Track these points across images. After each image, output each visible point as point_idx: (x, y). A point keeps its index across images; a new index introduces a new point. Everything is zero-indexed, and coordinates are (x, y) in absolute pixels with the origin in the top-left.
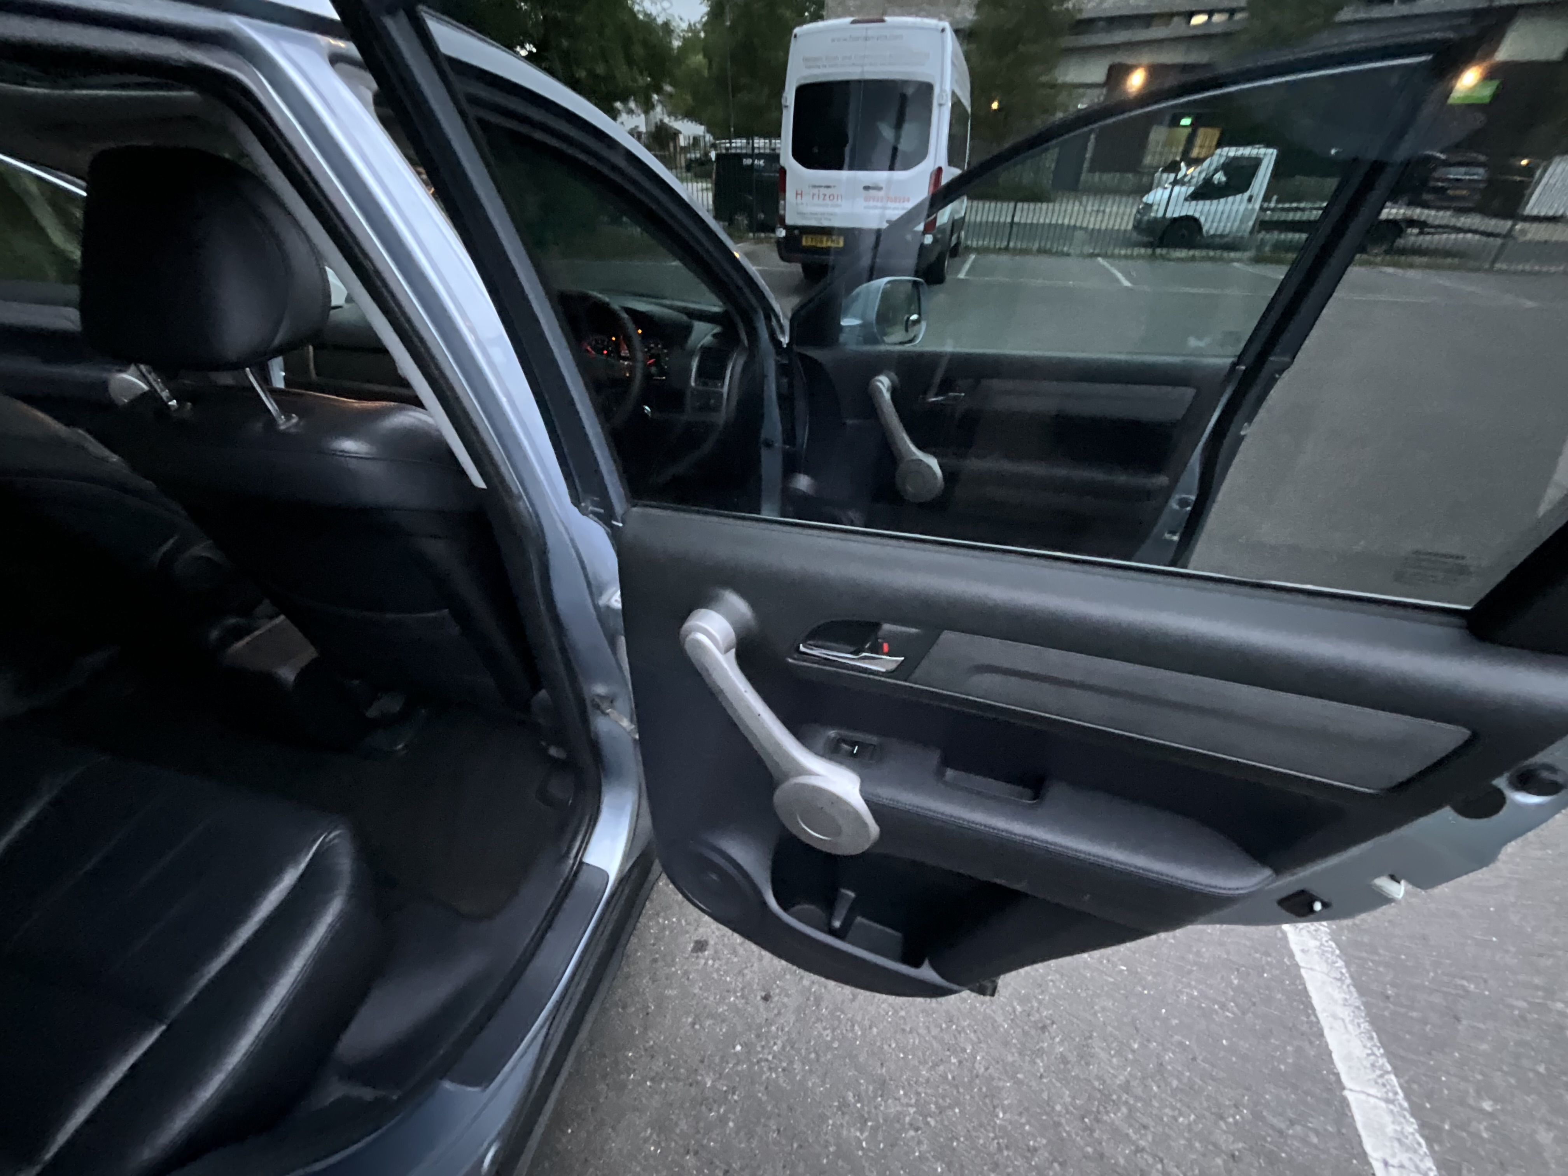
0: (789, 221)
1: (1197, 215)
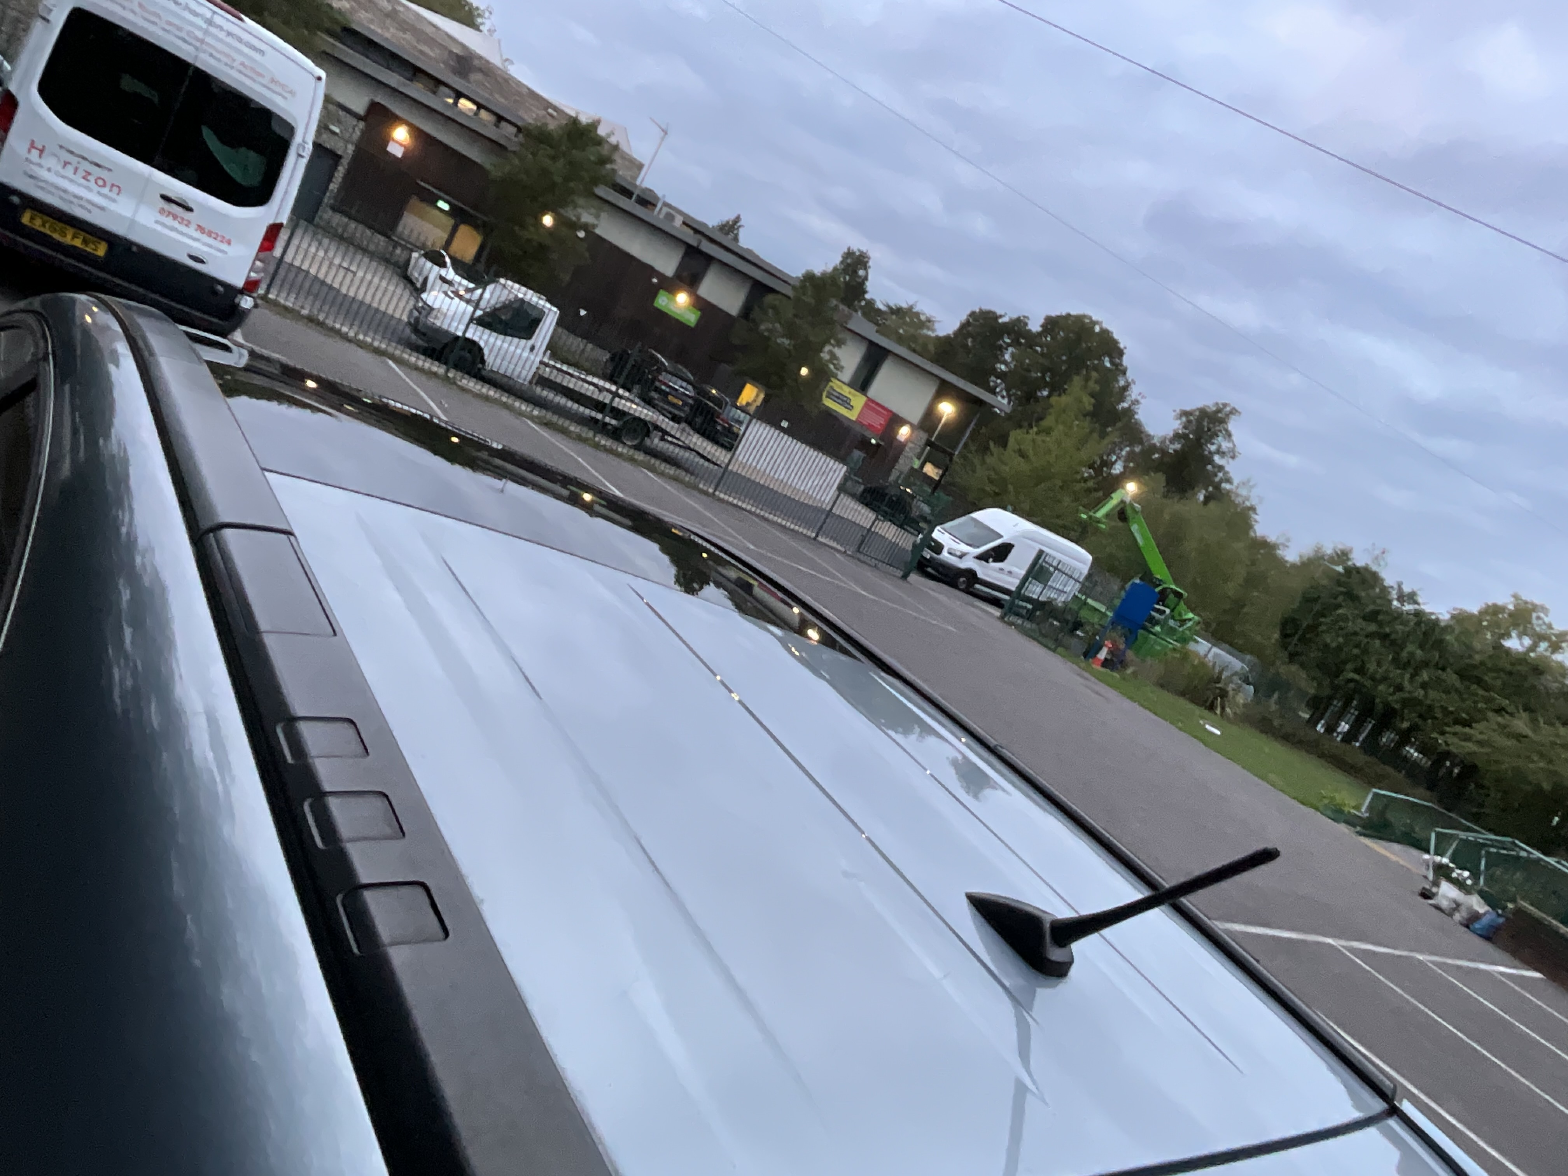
1: (482, 344)
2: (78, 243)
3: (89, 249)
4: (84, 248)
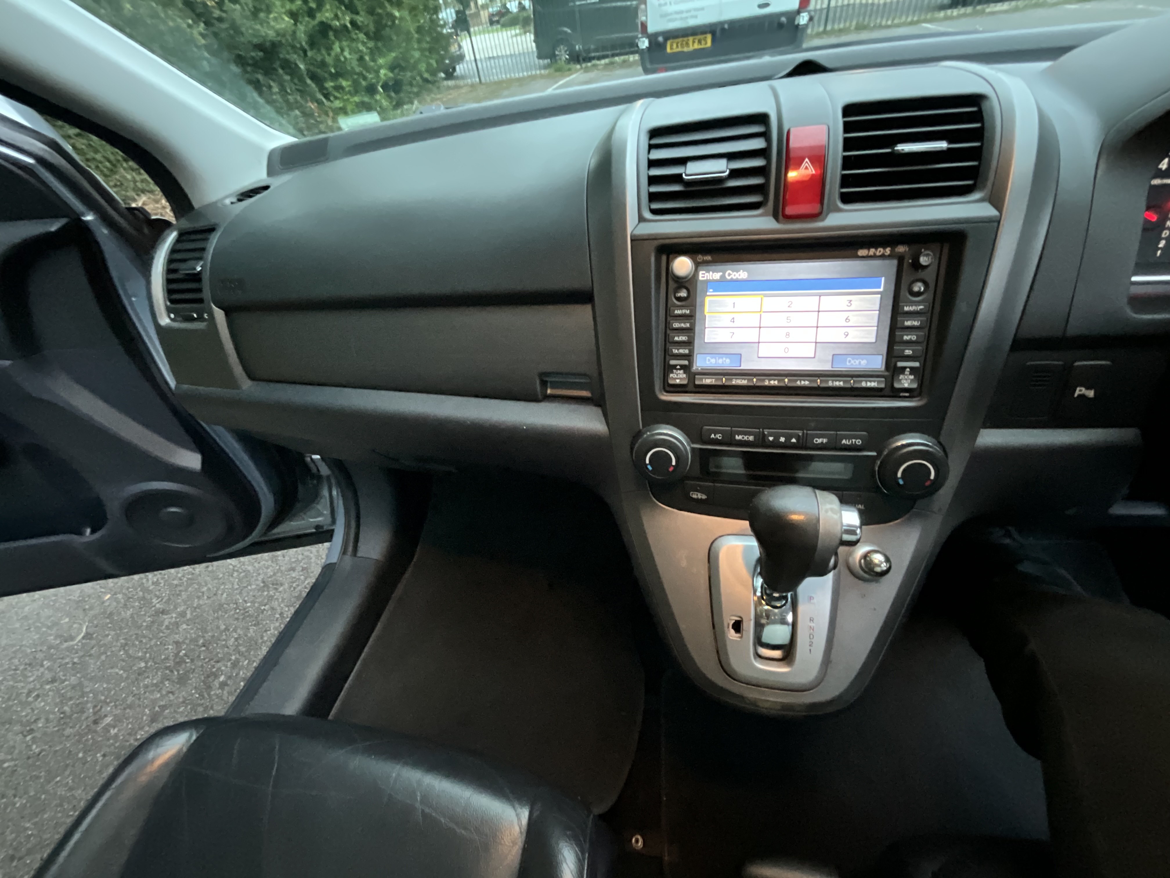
0: (651, 29)
2: (696, 46)
3: (702, 46)
4: (700, 47)
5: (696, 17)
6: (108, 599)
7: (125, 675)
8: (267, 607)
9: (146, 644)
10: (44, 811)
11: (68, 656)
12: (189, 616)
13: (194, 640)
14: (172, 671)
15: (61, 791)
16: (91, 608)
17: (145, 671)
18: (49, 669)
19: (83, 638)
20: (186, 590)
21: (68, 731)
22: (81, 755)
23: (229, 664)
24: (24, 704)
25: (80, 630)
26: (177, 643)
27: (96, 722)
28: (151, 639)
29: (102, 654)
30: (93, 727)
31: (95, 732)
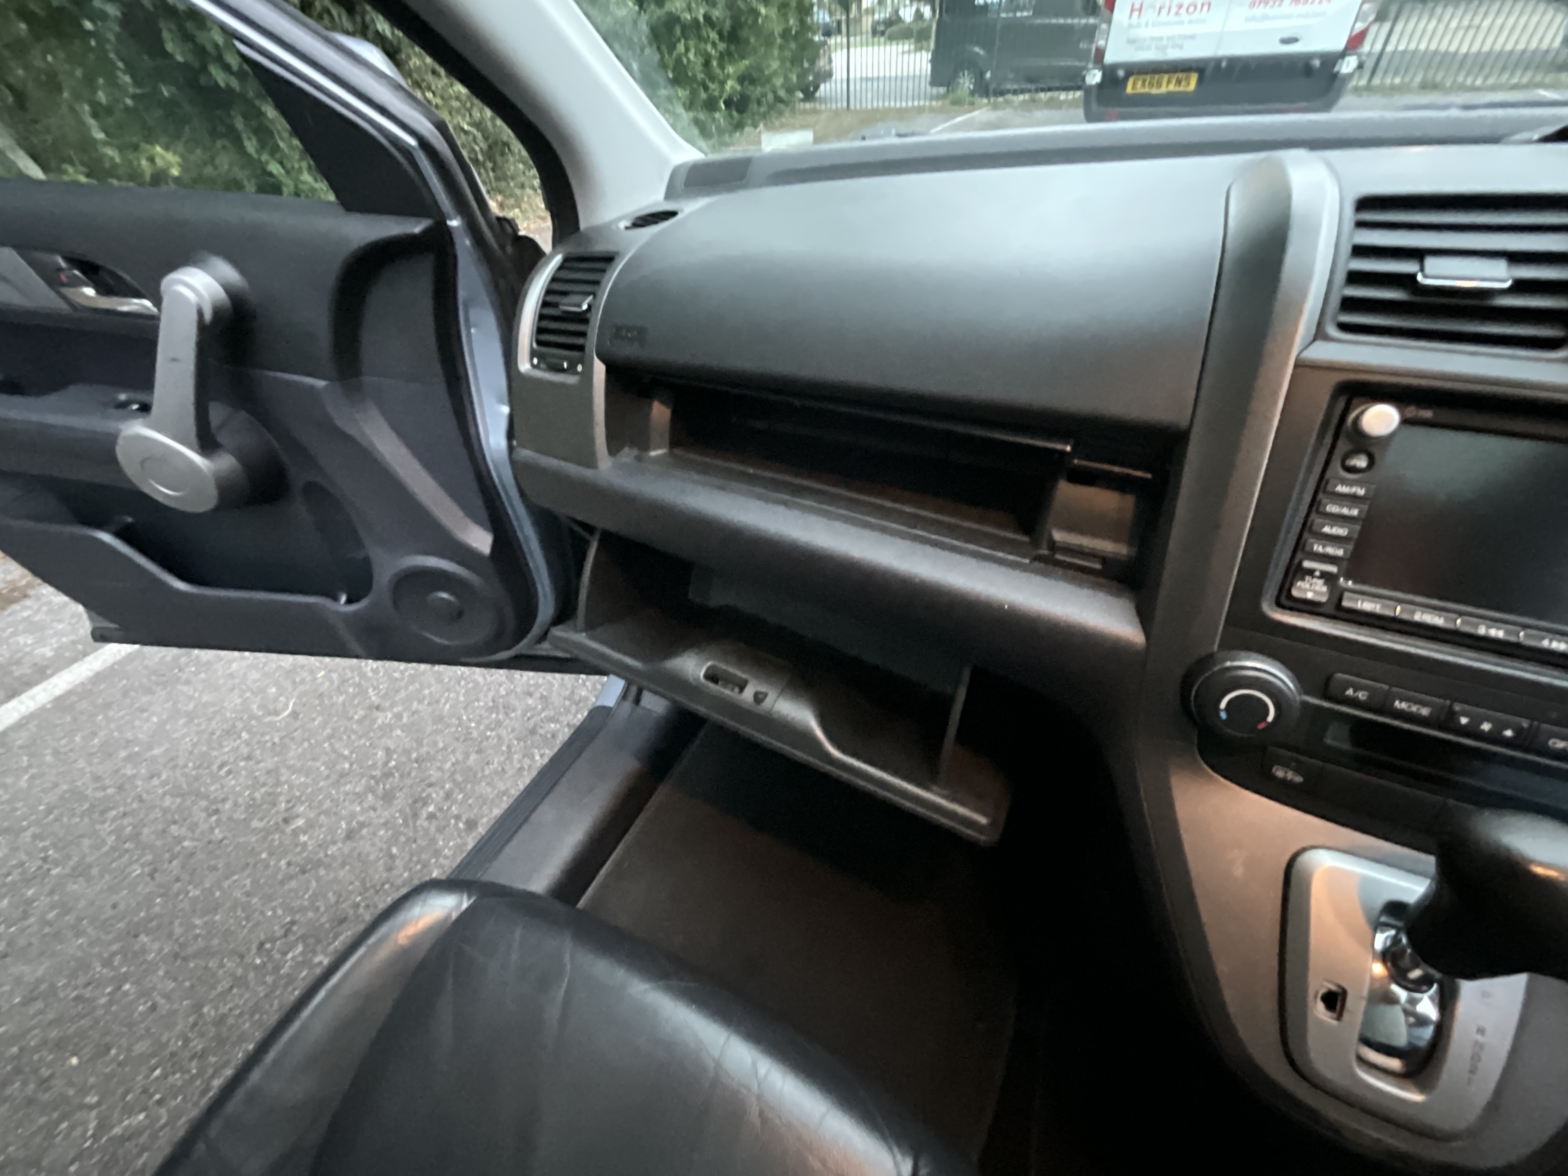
2: (1172, 87)
3: (1181, 88)
4: (1177, 89)
5: (1181, 47)
6: (322, 677)
7: (326, 773)
8: (494, 733)
9: (354, 742)
10: (215, 910)
11: (268, 733)
12: (405, 720)
13: (407, 752)
14: (377, 783)
15: (238, 894)
16: (303, 682)
17: (348, 774)
18: (248, 743)
19: (288, 716)
20: (406, 688)
21: (255, 824)
22: (264, 856)
23: (442, 793)
24: (215, 778)
25: (286, 705)
26: (388, 750)
27: (286, 821)
28: (360, 737)
29: (304, 740)
30: (282, 826)
31: (283, 832)
